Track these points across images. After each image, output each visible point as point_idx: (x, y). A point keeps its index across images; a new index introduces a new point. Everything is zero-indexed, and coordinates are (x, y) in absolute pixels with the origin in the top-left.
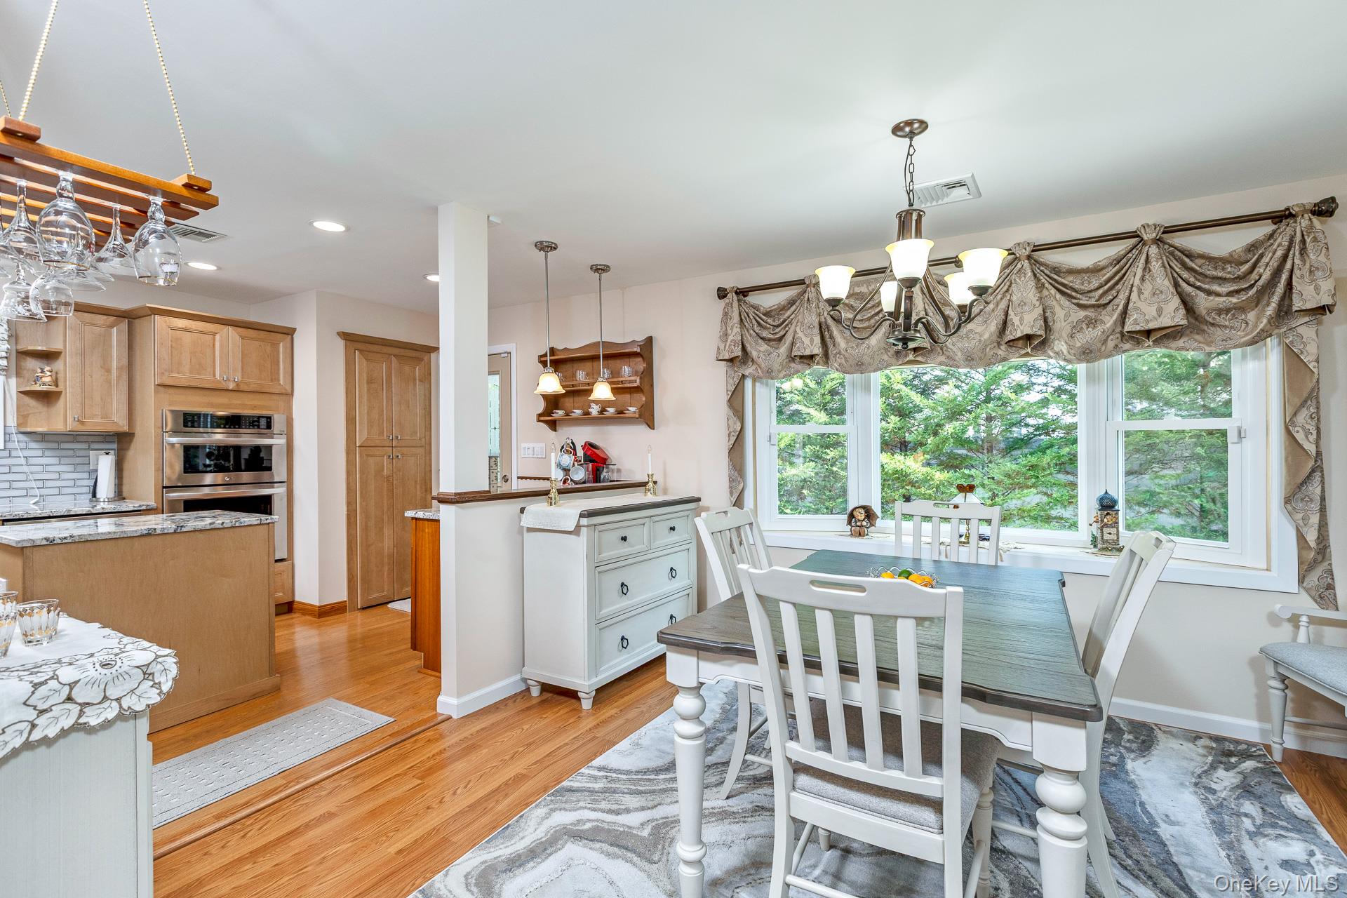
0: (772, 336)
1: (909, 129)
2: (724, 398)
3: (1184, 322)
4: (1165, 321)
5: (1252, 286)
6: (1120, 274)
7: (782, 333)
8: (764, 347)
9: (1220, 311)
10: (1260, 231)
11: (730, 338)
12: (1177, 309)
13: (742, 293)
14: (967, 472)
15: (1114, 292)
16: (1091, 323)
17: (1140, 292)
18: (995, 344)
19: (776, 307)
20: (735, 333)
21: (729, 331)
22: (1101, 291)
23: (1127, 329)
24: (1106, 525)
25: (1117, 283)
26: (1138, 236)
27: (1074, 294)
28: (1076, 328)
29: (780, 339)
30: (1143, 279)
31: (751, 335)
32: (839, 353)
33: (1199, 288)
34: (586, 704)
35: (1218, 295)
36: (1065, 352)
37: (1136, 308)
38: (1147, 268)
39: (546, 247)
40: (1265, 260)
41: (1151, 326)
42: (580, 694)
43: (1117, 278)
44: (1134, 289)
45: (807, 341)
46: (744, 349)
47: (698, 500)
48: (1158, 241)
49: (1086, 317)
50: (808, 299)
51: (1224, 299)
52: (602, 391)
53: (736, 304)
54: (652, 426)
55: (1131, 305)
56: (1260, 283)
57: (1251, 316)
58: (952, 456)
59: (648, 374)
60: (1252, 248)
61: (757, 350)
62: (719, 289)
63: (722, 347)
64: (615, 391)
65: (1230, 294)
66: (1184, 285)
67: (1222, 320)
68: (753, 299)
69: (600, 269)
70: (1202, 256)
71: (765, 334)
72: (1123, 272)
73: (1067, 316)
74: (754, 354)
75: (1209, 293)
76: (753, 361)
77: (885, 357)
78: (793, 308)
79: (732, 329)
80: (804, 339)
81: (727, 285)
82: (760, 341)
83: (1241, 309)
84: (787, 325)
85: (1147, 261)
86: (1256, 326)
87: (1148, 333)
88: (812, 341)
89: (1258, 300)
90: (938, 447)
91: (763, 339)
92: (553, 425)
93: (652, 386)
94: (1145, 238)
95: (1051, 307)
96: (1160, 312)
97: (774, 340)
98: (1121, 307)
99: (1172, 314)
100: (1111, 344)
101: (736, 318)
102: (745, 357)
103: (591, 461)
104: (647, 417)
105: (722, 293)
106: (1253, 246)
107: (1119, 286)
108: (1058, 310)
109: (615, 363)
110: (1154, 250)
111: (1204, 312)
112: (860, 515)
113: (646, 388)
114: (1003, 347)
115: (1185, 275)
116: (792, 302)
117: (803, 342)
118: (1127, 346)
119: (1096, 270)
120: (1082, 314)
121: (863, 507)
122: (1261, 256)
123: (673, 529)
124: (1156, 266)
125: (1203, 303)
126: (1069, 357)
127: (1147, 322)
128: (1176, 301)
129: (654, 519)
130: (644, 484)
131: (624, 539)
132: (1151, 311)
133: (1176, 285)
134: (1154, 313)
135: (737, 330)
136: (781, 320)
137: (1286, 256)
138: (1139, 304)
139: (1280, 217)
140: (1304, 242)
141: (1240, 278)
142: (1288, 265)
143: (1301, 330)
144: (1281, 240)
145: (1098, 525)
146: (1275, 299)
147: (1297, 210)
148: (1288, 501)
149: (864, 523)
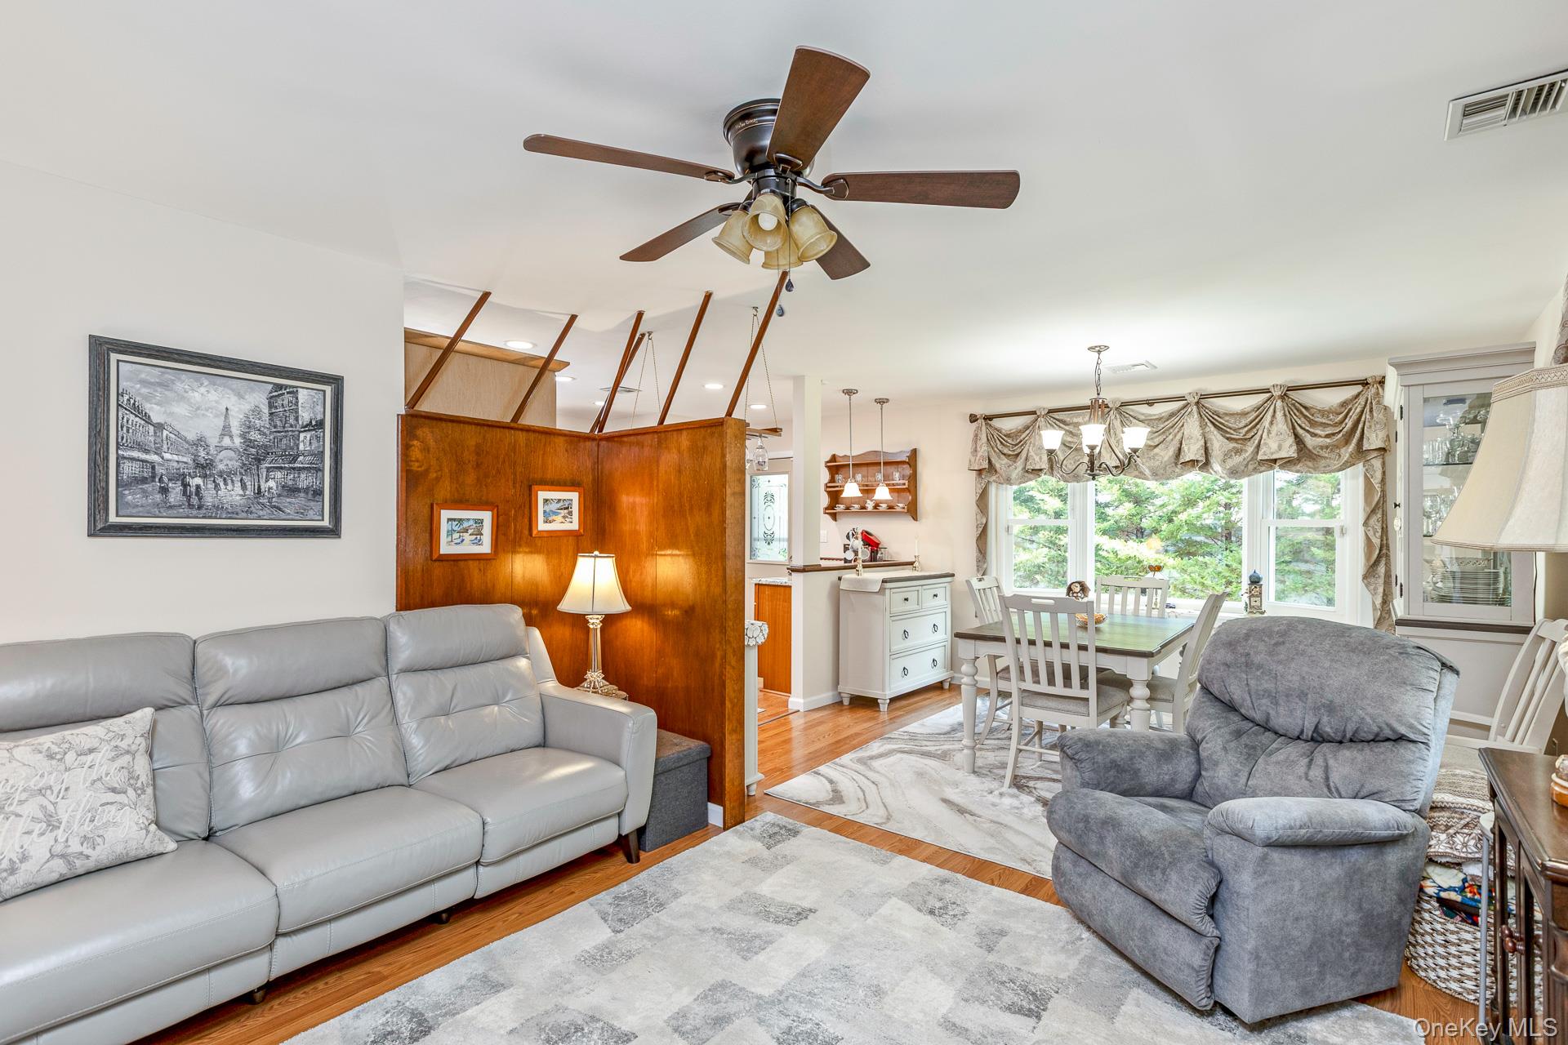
0: (1011, 453)
1: (1099, 350)
2: (974, 498)
3: (1298, 454)
4: (1283, 454)
5: (1341, 431)
6: (1259, 418)
7: (1019, 450)
8: (1005, 461)
9: (1322, 448)
10: (1349, 392)
11: (980, 454)
12: (1291, 446)
13: (988, 418)
15: (1255, 430)
16: (1238, 452)
17: (1269, 433)
18: (1173, 465)
19: (1014, 430)
20: (983, 449)
21: (978, 449)
22: (1246, 429)
23: (1261, 457)
24: (1253, 596)
25: (1256, 425)
26: (1270, 392)
27: (1228, 430)
28: (1227, 455)
29: (1017, 455)
30: (1271, 423)
31: (995, 451)
33: (1308, 431)
34: (884, 707)
35: (1320, 436)
36: (1220, 471)
37: (1266, 443)
38: (1274, 416)
39: (852, 392)
40: (1349, 414)
41: (1276, 456)
42: (879, 701)
43: (1257, 420)
44: (1265, 430)
45: (1037, 459)
46: (990, 462)
47: (953, 575)
48: (1283, 397)
49: (1234, 448)
50: (1038, 427)
51: (1322, 439)
52: (882, 493)
53: (984, 428)
54: (915, 518)
55: (1263, 441)
56: (1345, 430)
57: (1341, 450)
59: (913, 478)
60: (1344, 404)
61: (1000, 463)
62: (971, 415)
63: (973, 460)
64: (892, 491)
65: (1327, 436)
66: (1298, 428)
67: (1324, 453)
68: (996, 423)
69: (883, 402)
70: (1313, 408)
71: (1006, 451)
72: (1261, 416)
73: (1221, 446)
74: (998, 466)
75: (1314, 435)
76: (996, 471)
78: (1027, 432)
79: (981, 447)
80: (1035, 457)
81: (978, 413)
82: (1002, 456)
83: (1334, 446)
84: (1022, 445)
85: (1275, 412)
86: (1345, 457)
87: (1275, 461)
88: (1041, 458)
89: (1347, 442)
91: (1004, 454)
92: (834, 516)
93: (916, 487)
94: (1275, 394)
95: (1210, 439)
96: (1280, 448)
97: (1012, 455)
98: (1257, 442)
99: (1289, 450)
100: (1251, 467)
101: (984, 439)
102: (991, 467)
103: (869, 545)
104: (913, 511)
105: (973, 419)
106: (1345, 402)
107: (1258, 426)
108: (1215, 442)
109: (890, 469)
110: (1279, 403)
111: (1311, 448)
112: (1077, 589)
113: (912, 489)
114: (1179, 466)
115: (1301, 422)
116: (1026, 428)
117: (1034, 459)
118: (1260, 469)
119: (1244, 414)
120: (1233, 445)
121: (1079, 583)
122: (1350, 410)
123: (936, 596)
124: (1279, 414)
125: (1310, 441)
126: (1223, 475)
127: (1272, 454)
128: (1291, 440)
129: (925, 587)
130: (912, 563)
131: (906, 599)
132: (1274, 446)
133: (1294, 428)
134: (1276, 448)
135: (985, 448)
136: (1018, 441)
137: (1362, 412)
138: (1268, 441)
139: (1364, 383)
140: (1371, 403)
141: (1336, 425)
142: (1363, 419)
143: (1374, 462)
144: (1362, 400)
145: (1248, 595)
146: (1355, 441)
147: (1370, 381)
148: (1365, 577)
149: (1079, 595)
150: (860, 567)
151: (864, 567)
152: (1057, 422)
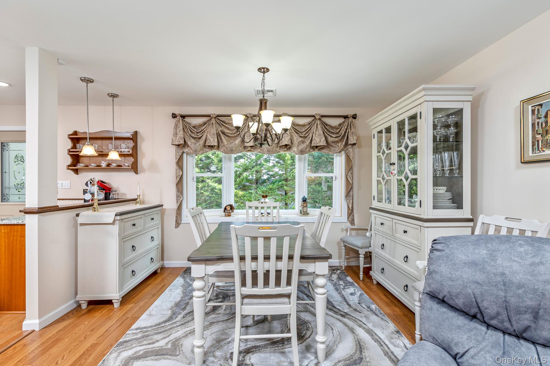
0: (196, 137)
1: (264, 70)
2: (174, 161)
3: (326, 145)
4: (321, 144)
5: (340, 136)
6: (310, 128)
7: (201, 136)
8: (193, 141)
9: (334, 142)
10: (342, 120)
11: (179, 136)
12: (324, 141)
13: (183, 117)
14: (250, 191)
15: (308, 133)
16: (303, 142)
17: (315, 134)
18: (276, 147)
19: (198, 124)
20: (181, 134)
21: (178, 133)
22: (305, 132)
23: (312, 145)
24: (304, 207)
25: (309, 131)
26: (315, 117)
27: (298, 132)
28: (299, 144)
29: (200, 138)
30: (316, 131)
31: (187, 135)
32: (224, 145)
33: (329, 135)
34: (116, 305)
35: (333, 137)
36: (296, 151)
37: (315, 139)
38: (317, 127)
39: (88, 81)
40: (342, 129)
41: (318, 145)
42: (113, 301)
43: (309, 129)
44: (314, 133)
45: (212, 140)
46: (185, 141)
47: (162, 206)
48: (319, 119)
49: (302, 140)
50: (212, 123)
51: (334, 139)
52: (114, 156)
53: (181, 121)
54: (136, 173)
55: (313, 138)
56: (342, 135)
57: (339, 144)
58: (244, 186)
59: (135, 148)
60: (340, 125)
61: (190, 142)
62: (173, 114)
63: (174, 139)
64: (121, 155)
65: (335, 137)
67: (334, 145)
68: (187, 119)
69: (114, 96)
70: (329, 125)
71: (193, 135)
72: (311, 127)
73: (297, 139)
74: (189, 143)
75: (331, 136)
76: (188, 146)
77: (241, 149)
78: (205, 126)
79: (179, 132)
80: (211, 139)
81: (177, 113)
82: (191, 138)
83: (337, 142)
84: (203, 133)
85: (317, 125)
86: (341, 147)
87: (317, 147)
88: (214, 140)
89: (341, 140)
90: (240, 182)
91: (192, 137)
92: (76, 171)
93: (137, 154)
94: (317, 118)
95: (293, 136)
96: (320, 140)
97: (197, 138)
98: (311, 138)
99: (323, 143)
100: (308, 149)
101: (181, 128)
102: (185, 145)
103: (104, 190)
104: (135, 168)
105: (174, 116)
106: (340, 124)
107: (310, 131)
108: (294, 137)
109: (118, 142)
110: (319, 122)
111: (330, 142)
112: (229, 208)
113: (134, 155)
114: (278, 148)
115: (326, 131)
116: (205, 124)
117: (210, 140)
118: (311, 150)
119: (304, 126)
120: (301, 139)
121: (230, 205)
122: (342, 128)
123: (153, 219)
124: (319, 126)
125: (330, 139)
126: (297, 153)
127: (317, 143)
128: (324, 138)
129: (146, 215)
130: (135, 200)
131: (134, 225)
132: (318, 140)
133: (324, 133)
134: (319, 141)
135: (182, 132)
136: (200, 130)
137: (347, 129)
138: (315, 138)
139: (345, 117)
140: (351, 125)
141: (337, 133)
142: (347, 131)
143: (350, 149)
144: (346, 124)
145: (302, 207)
146: (345, 140)
147: (349, 116)
148: (346, 197)
149: (230, 211)
150: (96, 205)
151: (99, 204)
152: (221, 122)
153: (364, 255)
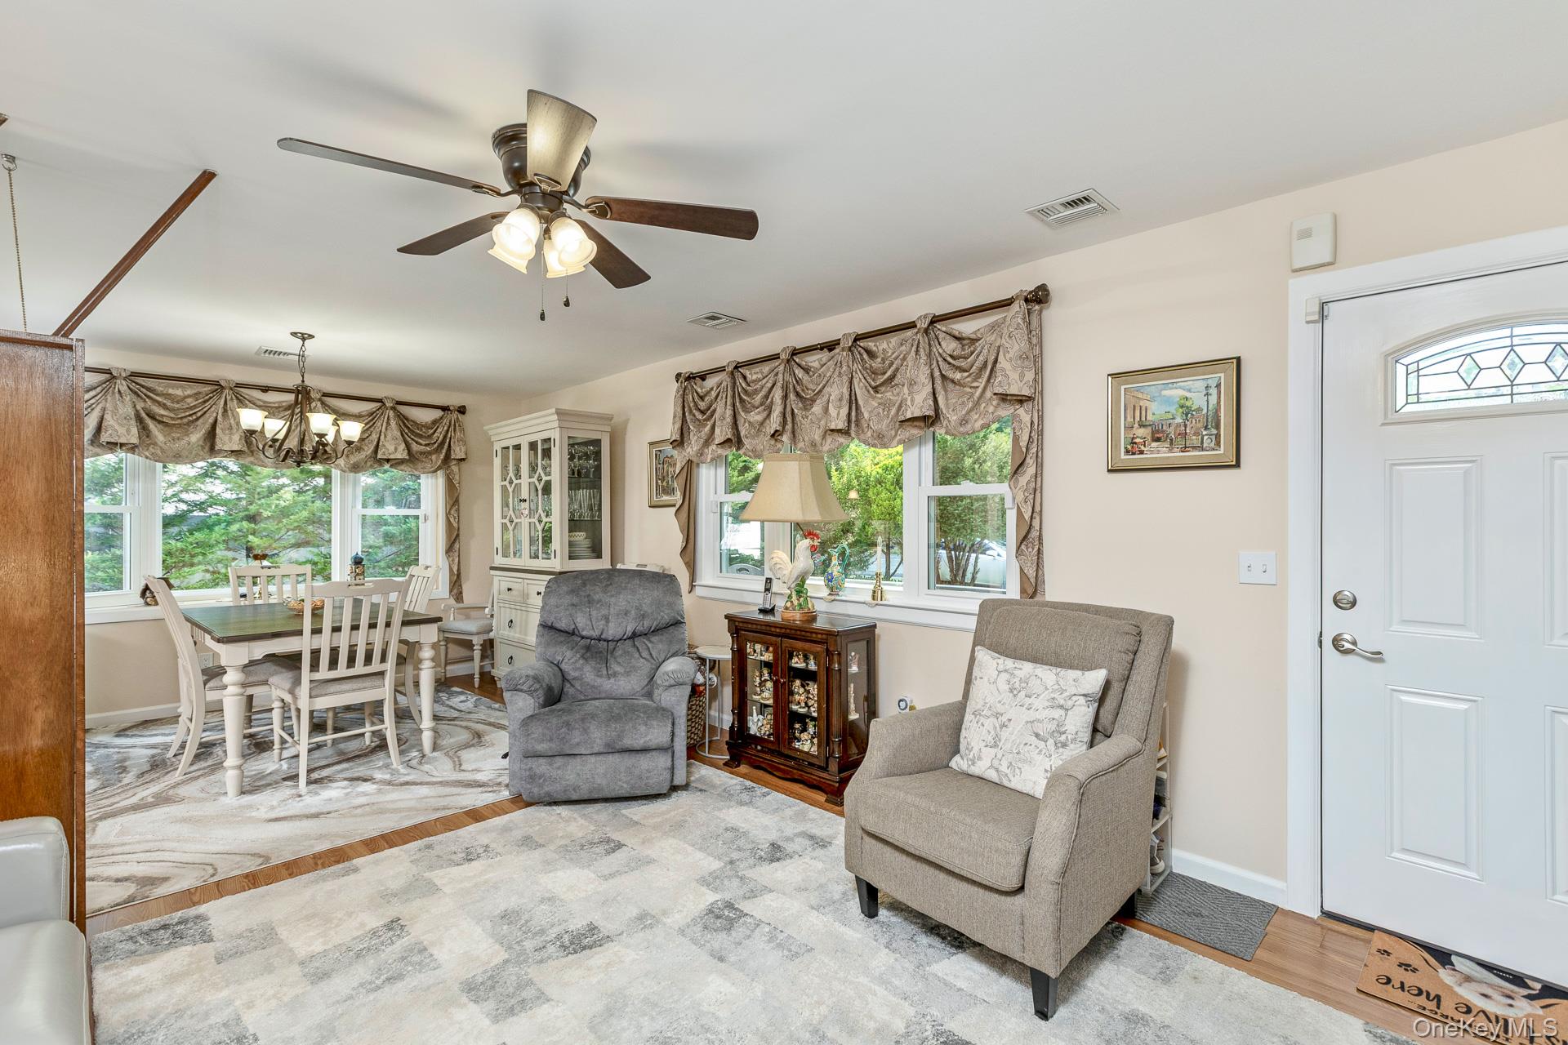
1: (304, 337)
3: (407, 457)
4: (399, 456)
5: (435, 443)
6: (372, 422)
9: (421, 453)
10: (436, 414)
12: (404, 450)
15: (369, 432)
16: (359, 449)
17: (385, 436)
23: (379, 457)
24: (358, 574)
25: (370, 427)
26: (382, 402)
28: (351, 452)
30: (386, 429)
32: (155, 444)
33: (412, 439)
35: (421, 445)
36: (343, 466)
37: (384, 446)
38: (388, 423)
40: (439, 430)
41: (392, 457)
43: (371, 424)
44: (382, 434)
45: (120, 429)
48: (393, 408)
50: (119, 391)
51: (424, 447)
55: (381, 443)
56: (439, 441)
57: (434, 457)
60: (435, 422)
65: (426, 445)
66: (406, 436)
67: (422, 458)
70: (412, 421)
72: (374, 421)
75: (417, 442)
77: (202, 453)
80: (116, 425)
83: (430, 453)
85: (387, 418)
86: (436, 463)
87: (388, 460)
89: (437, 451)
94: (387, 405)
96: (396, 449)
98: (375, 443)
99: (401, 454)
100: (369, 464)
107: (372, 429)
110: (391, 413)
111: (414, 453)
115: (406, 431)
116: (94, 387)
117: (114, 430)
118: (376, 466)
119: (358, 416)
122: (438, 427)
124: (393, 423)
125: (415, 447)
126: (345, 469)
127: (389, 454)
128: (403, 446)
132: (391, 448)
133: (402, 436)
134: (394, 450)
137: (448, 431)
138: (385, 443)
139: (445, 409)
140: (455, 425)
141: (430, 436)
142: (449, 436)
143: (453, 467)
144: (446, 421)
145: (353, 574)
146: (444, 451)
147: (452, 408)
148: (447, 552)
152: (144, 390)
153: (481, 645)
